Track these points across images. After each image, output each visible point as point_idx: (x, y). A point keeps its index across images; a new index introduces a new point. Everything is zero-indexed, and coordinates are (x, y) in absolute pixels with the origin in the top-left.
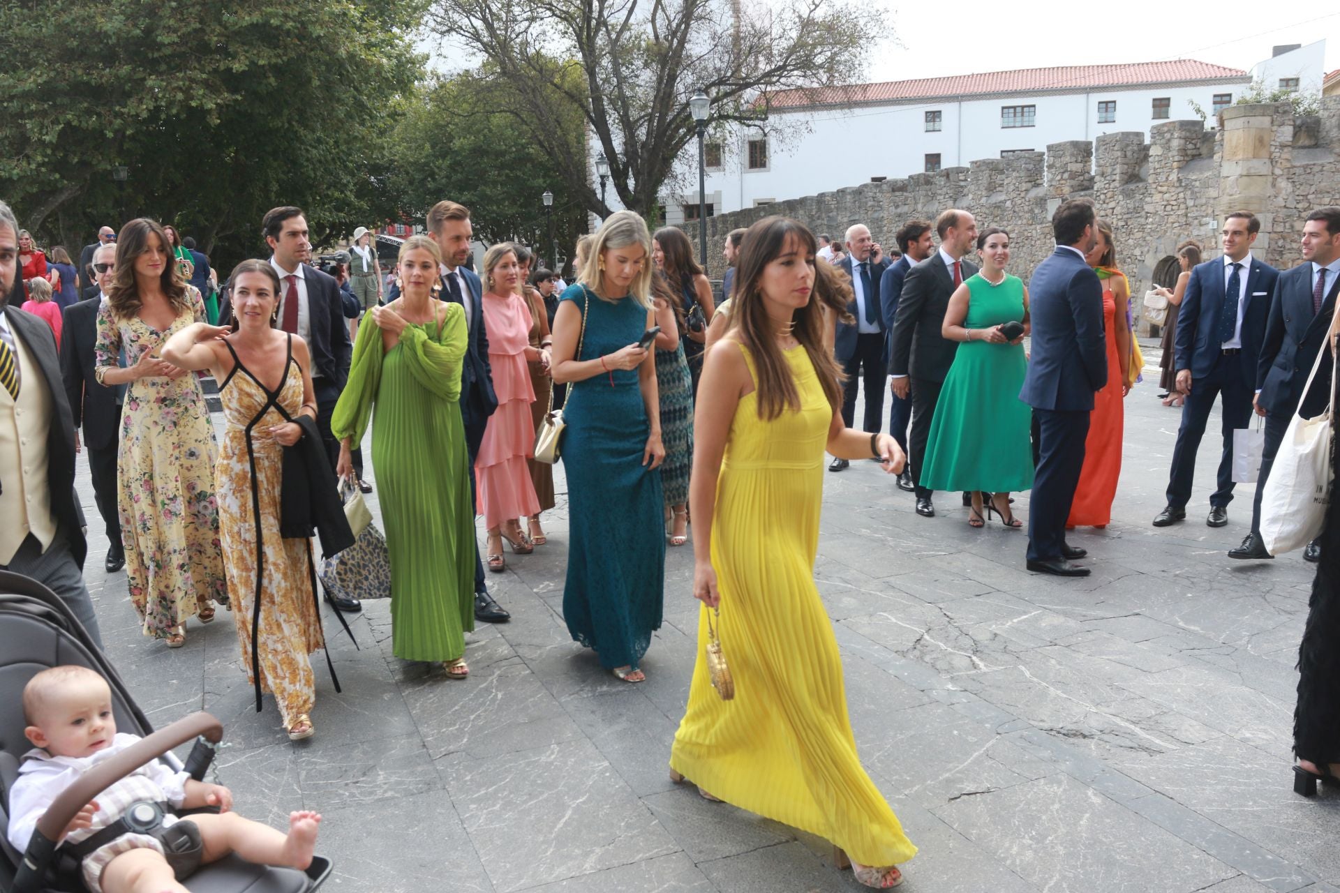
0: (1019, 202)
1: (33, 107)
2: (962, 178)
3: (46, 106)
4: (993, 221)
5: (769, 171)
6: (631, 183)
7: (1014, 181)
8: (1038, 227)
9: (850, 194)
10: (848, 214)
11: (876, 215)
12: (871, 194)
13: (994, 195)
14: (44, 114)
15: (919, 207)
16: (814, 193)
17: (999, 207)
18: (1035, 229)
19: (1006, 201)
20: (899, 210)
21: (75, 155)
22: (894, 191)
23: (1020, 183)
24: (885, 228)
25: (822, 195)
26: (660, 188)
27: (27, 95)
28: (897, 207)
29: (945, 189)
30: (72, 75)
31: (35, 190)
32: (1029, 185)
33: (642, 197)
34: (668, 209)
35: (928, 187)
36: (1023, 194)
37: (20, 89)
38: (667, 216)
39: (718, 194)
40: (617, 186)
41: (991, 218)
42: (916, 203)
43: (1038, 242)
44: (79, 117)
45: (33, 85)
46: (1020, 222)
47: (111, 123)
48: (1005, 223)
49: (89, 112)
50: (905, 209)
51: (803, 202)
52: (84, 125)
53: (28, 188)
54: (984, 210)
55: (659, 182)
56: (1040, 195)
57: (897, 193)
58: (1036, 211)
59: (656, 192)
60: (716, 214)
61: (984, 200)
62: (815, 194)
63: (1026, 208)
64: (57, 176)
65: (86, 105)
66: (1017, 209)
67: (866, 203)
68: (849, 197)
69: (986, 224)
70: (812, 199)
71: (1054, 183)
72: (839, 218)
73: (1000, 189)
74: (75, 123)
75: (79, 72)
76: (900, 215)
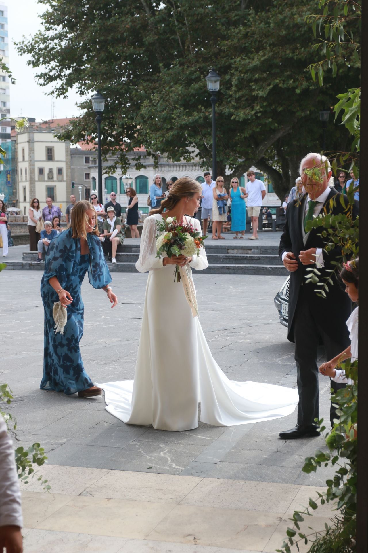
1: (257, 76)
3: (265, 75)
14: (264, 80)
21: (282, 106)
27: (255, 69)
30: (283, 54)
31: (258, 130)
37: (251, 65)
44: (284, 81)
45: (258, 62)
47: (301, 84)
49: (290, 77)
52: (285, 86)
53: (254, 129)
64: (270, 120)
65: (288, 73)
74: (280, 85)
75: (288, 52)
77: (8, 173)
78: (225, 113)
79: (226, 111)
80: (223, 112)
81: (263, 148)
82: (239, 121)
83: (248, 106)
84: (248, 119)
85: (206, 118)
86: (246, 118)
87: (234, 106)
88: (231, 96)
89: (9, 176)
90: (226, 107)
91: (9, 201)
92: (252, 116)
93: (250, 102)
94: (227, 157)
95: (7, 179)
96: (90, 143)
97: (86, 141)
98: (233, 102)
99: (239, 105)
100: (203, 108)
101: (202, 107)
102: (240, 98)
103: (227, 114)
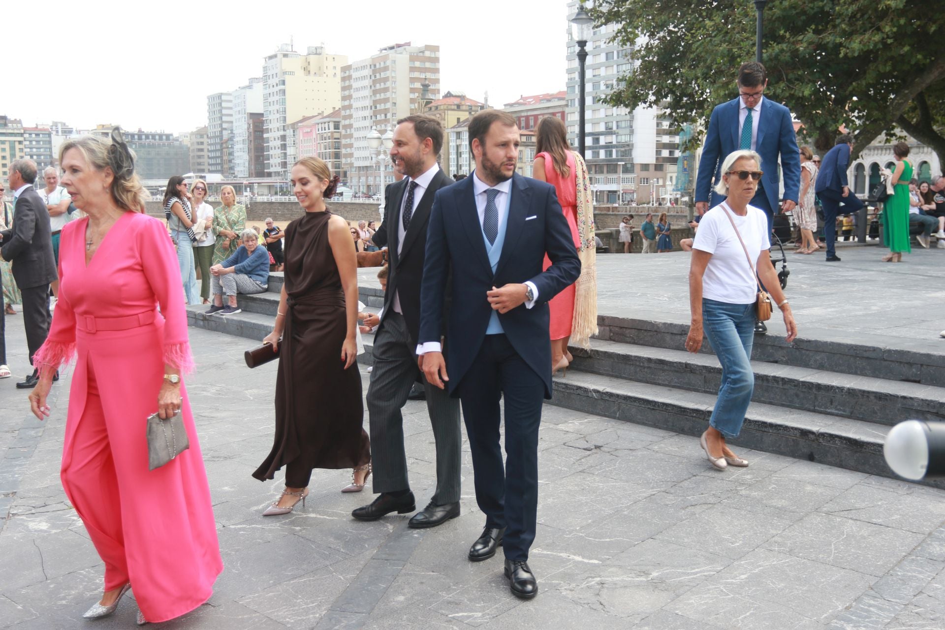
77: (685, 160)
78: (828, 43)
79: (830, 38)
80: (825, 42)
81: (900, 101)
82: (854, 58)
83: (871, 28)
84: (869, 52)
85: (795, 53)
86: (865, 49)
87: (844, 31)
88: (840, 15)
89: (685, 162)
90: (830, 34)
91: (684, 190)
92: (876, 44)
93: (873, 20)
94: (834, 117)
95: (683, 166)
96: (655, 107)
97: (648, 103)
98: (845, 24)
99: (854, 28)
100: (788, 35)
101: (785, 32)
102: (853, 16)
103: (830, 45)
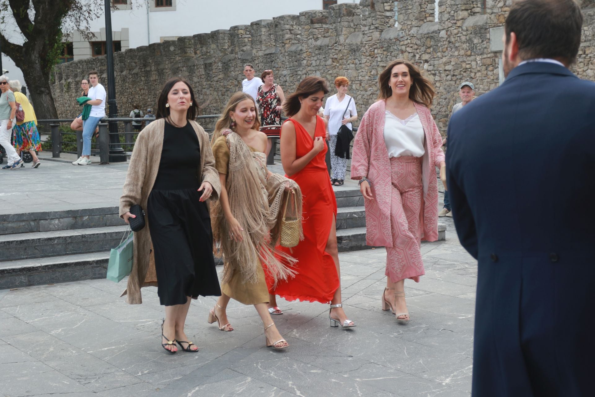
0: (456, 31)
2: (387, 8)
4: (425, 52)
5: (175, 10)
6: (32, 14)
7: (449, 10)
8: (478, 58)
9: (265, 27)
10: (264, 48)
11: (293, 48)
12: (287, 27)
13: (425, 25)
15: (342, 39)
16: (226, 26)
17: (432, 37)
18: (475, 60)
19: (440, 31)
20: (319, 43)
22: (312, 22)
23: (456, 11)
24: (305, 62)
25: (235, 29)
26: (63, 20)
28: (317, 39)
29: (370, 20)
32: (465, 13)
33: (44, 27)
34: (75, 45)
35: (350, 18)
36: (459, 24)
38: (75, 52)
39: (125, 31)
40: (16, 15)
41: (423, 49)
42: (338, 35)
43: (478, 74)
46: (456, 53)
48: (439, 54)
50: (326, 41)
51: (215, 35)
54: (414, 41)
55: (63, 12)
56: (480, 23)
57: (317, 25)
58: (476, 41)
59: (59, 24)
60: (123, 50)
61: (414, 31)
62: (229, 29)
63: (463, 38)
66: (453, 40)
67: (283, 36)
68: (263, 30)
69: (418, 56)
70: (224, 32)
71: (495, 10)
72: (254, 51)
73: (431, 18)
76: (320, 48)
